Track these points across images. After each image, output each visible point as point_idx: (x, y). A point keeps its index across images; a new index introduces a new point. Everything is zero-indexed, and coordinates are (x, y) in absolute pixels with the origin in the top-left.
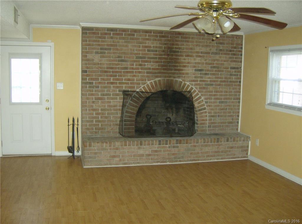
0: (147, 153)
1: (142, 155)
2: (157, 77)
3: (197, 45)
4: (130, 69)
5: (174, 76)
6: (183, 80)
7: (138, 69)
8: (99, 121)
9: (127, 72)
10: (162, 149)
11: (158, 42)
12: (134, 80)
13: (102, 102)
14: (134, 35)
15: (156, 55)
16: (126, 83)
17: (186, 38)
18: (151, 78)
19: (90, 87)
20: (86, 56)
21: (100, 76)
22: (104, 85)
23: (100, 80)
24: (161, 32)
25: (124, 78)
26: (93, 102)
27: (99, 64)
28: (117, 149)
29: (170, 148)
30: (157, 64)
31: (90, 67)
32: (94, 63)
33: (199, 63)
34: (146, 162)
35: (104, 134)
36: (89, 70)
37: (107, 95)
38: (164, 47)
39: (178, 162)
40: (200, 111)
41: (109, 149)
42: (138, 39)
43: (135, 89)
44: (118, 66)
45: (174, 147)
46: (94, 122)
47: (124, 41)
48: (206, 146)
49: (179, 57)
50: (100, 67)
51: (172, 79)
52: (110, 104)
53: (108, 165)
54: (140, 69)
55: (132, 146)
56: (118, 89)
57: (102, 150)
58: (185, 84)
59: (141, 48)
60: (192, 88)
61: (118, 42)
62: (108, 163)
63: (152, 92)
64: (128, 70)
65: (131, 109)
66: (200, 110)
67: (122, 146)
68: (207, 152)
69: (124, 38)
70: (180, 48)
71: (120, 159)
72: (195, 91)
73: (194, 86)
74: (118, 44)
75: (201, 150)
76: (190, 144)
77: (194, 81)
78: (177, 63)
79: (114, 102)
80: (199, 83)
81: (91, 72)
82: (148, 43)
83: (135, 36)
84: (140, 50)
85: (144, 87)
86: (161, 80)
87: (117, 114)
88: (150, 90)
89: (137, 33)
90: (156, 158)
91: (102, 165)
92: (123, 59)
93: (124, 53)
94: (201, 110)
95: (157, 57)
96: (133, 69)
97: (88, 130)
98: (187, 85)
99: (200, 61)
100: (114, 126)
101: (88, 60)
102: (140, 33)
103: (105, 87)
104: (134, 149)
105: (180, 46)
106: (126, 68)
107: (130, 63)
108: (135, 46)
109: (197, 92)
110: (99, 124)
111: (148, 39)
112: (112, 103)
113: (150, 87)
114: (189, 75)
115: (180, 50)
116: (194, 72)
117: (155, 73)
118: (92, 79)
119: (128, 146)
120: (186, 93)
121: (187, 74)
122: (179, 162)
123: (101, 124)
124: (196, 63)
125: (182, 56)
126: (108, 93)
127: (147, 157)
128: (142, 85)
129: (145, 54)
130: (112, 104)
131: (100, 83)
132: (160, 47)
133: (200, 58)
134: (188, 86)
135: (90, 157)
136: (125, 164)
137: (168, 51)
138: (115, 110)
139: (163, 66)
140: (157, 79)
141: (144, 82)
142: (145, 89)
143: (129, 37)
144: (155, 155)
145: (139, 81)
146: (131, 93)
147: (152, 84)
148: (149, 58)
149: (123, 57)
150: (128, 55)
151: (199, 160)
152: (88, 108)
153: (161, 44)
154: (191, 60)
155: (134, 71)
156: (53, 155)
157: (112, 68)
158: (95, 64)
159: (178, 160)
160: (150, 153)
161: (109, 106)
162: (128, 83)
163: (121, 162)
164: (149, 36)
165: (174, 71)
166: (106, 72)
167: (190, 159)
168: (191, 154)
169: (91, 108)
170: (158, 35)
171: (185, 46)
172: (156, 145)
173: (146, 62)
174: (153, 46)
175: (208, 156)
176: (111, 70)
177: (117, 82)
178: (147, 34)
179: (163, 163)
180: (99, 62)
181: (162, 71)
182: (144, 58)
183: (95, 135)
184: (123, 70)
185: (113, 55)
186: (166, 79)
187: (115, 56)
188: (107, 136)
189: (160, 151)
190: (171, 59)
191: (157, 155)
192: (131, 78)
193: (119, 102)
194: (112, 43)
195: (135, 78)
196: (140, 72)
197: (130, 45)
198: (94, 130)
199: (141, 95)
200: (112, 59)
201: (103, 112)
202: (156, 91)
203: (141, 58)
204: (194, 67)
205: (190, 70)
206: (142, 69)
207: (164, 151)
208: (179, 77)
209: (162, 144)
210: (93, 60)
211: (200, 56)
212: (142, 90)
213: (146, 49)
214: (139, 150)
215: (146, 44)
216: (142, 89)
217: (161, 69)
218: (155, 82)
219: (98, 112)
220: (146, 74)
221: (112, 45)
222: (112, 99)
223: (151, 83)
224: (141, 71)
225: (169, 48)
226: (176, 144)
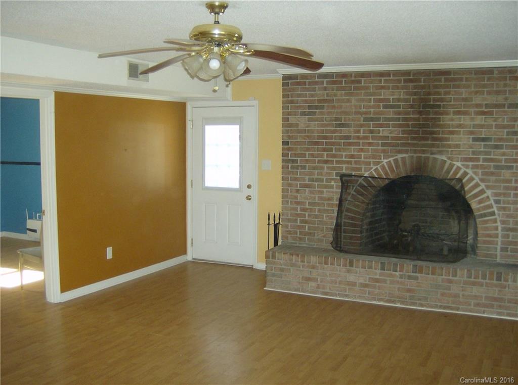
0: (362, 281)
1: (354, 284)
2: (400, 152)
3: (476, 93)
4: (354, 139)
5: (431, 151)
6: (449, 158)
7: (367, 138)
8: (306, 222)
9: (350, 144)
10: (388, 278)
11: (402, 91)
12: (360, 157)
13: (311, 192)
14: (360, 82)
15: (399, 113)
16: (348, 162)
17: (454, 80)
18: (389, 154)
19: (293, 167)
20: (288, 120)
21: (308, 150)
22: (314, 165)
23: (307, 156)
24: (407, 73)
25: (344, 154)
26: (298, 191)
27: (307, 132)
28: (313, 267)
29: (402, 278)
30: (401, 129)
31: (292, 136)
32: (298, 129)
33: (482, 126)
34: (360, 297)
35: (313, 244)
36: (291, 141)
37: (317, 180)
38: (413, 99)
39: (416, 306)
40: (482, 218)
41: (301, 267)
42: (367, 88)
43: (363, 172)
44: (335, 135)
45: (410, 277)
46: (299, 222)
47: (343, 92)
48: (474, 284)
49: (441, 116)
50: (307, 136)
51: (428, 155)
52: (323, 196)
53: (299, 291)
54: (371, 139)
55: (336, 266)
56: (334, 172)
57: (292, 266)
58: (452, 166)
59: (372, 103)
60: (465, 174)
61: (335, 95)
62: (300, 288)
63: (391, 179)
64: (350, 141)
65: (355, 206)
66: (482, 216)
67: (320, 263)
68: (475, 296)
69: (343, 89)
70: (442, 100)
71: (318, 285)
72: (472, 179)
73: (470, 169)
74: (335, 98)
75: (463, 290)
76: (439, 275)
77: (471, 160)
78: (438, 126)
79: (329, 192)
80: (481, 163)
81: (295, 143)
82: (384, 94)
83: (363, 83)
84: (370, 107)
85: (376, 170)
86: (407, 159)
87: (332, 212)
88: (386, 173)
89: (365, 79)
90: (376, 292)
91: (290, 290)
92: (343, 122)
93: (346, 113)
94: (485, 215)
95: (400, 117)
96: (358, 138)
97: (290, 234)
98: (455, 168)
99: (483, 123)
100: (329, 231)
101: (291, 125)
102: (371, 77)
103: (315, 168)
104: (340, 271)
105: (442, 96)
106: (348, 137)
107: (354, 129)
108: (363, 100)
109: (477, 179)
110: (305, 226)
111: (383, 88)
112: (325, 193)
113: (386, 170)
114: (461, 149)
115: (442, 104)
116: (471, 142)
117: (397, 145)
118: (296, 155)
119: (331, 265)
120: (453, 183)
121: (458, 146)
122: (419, 306)
123: (309, 227)
124: (475, 126)
125: (447, 113)
126: (319, 177)
127: (362, 289)
128: (373, 165)
129: (378, 113)
130: (325, 196)
131: (307, 161)
132: (406, 100)
133: (484, 116)
134: (459, 169)
135: (274, 275)
136: (326, 294)
137: (420, 105)
138: (329, 205)
139: (410, 132)
140: (400, 156)
141: (378, 160)
142: (378, 173)
143: (353, 85)
144: (374, 287)
145: (369, 159)
146: (356, 178)
147: (391, 163)
148: (386, 119)
149: (343, 118)
150: (350, 115)
151: (458, 309)
152: (289, 200)
153: (407, 93)
154: (465, 120)
155: (361, 141)
156: (254, 268)
157: (325, 138)
158: (299, 131)
159: (416, 303)
160: (367, 282)
161: (321, 198)
162: (350, 163)
163: (320, 290)
164: (386, 81)
165: (432, 141)
166: (316, 143)
167: (442, 304)
168: (443, 294)
169: (295, 200)
170: (402, 78)
171: (453, 95)
172: (375, 269)
173: (381, 126)
174: (393, 99)
175: (478, 305)
176: (325, 141)
177: (333, 161)
178: (383, 79)
179: (389, 303)
180: (307, 128)
181: (409, 142)
182: (378, 119)
183: (299, 244)
184: (343, 141)
185: (327, 116)
186: (415, 155)
187: (331, 117)
188: (317, 246)
189: (385, 281)
190: (426, 119)
191: (379, 288)
192: (356, 153)
193: (336, 193)
194: (326, 98)
195: (363, 154)
196: (370, 144)
197: (353, 99)
198: (298, 236)
199: (372, 183)
200: (325, 122)
201: (311, 207)
202: (398, 177)
203: (372, 119)
204: (472, 133)
205: (463, 140)
206: (373, 138)
207: (392, 282)
208: (441, 153)
209: (388, 270)
210: (297, 125)
211: (484, 113)
212: (374, 175)
213: (381, 104)
214: (348, 274)
215: (381, 95)
216: (374, 172)
217: (407, 139)
218: (396, 161)
219: (305, 207)
220: (380, 148)
221: (325, 101)
222: (325, 188)
223: (389, 163)
224: (373, 143)
225: (421, 100)
226: (413, 272)
